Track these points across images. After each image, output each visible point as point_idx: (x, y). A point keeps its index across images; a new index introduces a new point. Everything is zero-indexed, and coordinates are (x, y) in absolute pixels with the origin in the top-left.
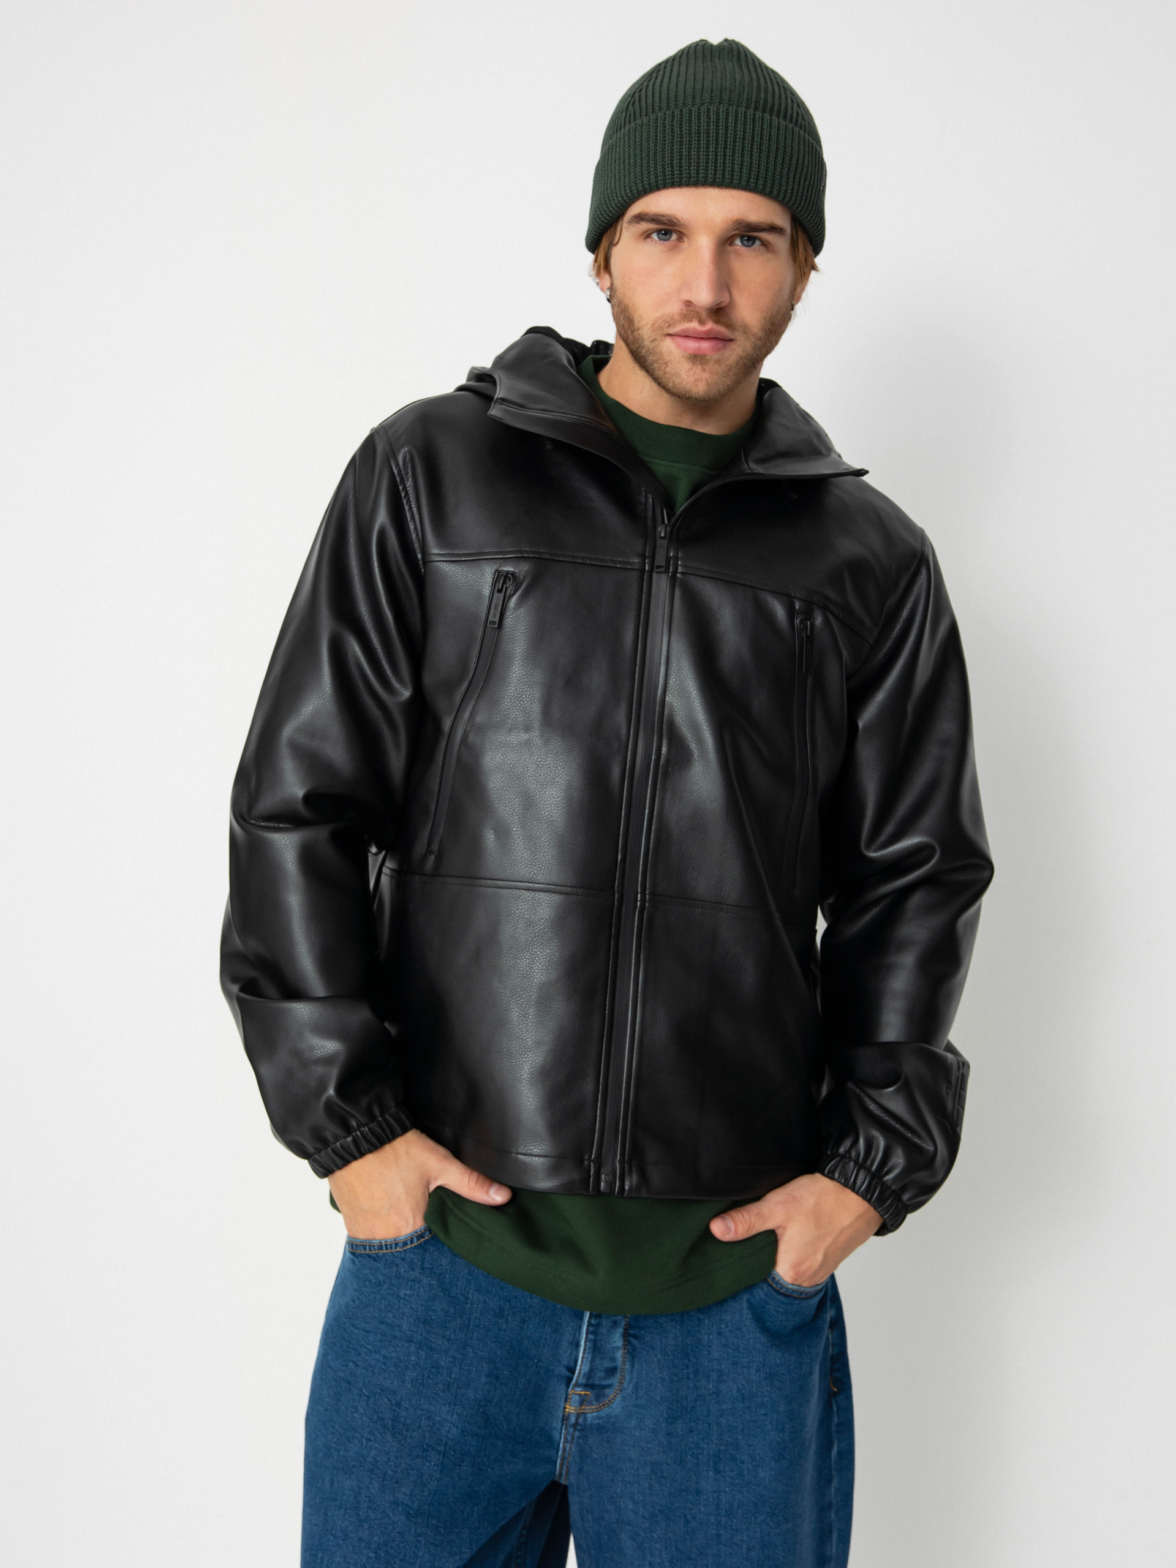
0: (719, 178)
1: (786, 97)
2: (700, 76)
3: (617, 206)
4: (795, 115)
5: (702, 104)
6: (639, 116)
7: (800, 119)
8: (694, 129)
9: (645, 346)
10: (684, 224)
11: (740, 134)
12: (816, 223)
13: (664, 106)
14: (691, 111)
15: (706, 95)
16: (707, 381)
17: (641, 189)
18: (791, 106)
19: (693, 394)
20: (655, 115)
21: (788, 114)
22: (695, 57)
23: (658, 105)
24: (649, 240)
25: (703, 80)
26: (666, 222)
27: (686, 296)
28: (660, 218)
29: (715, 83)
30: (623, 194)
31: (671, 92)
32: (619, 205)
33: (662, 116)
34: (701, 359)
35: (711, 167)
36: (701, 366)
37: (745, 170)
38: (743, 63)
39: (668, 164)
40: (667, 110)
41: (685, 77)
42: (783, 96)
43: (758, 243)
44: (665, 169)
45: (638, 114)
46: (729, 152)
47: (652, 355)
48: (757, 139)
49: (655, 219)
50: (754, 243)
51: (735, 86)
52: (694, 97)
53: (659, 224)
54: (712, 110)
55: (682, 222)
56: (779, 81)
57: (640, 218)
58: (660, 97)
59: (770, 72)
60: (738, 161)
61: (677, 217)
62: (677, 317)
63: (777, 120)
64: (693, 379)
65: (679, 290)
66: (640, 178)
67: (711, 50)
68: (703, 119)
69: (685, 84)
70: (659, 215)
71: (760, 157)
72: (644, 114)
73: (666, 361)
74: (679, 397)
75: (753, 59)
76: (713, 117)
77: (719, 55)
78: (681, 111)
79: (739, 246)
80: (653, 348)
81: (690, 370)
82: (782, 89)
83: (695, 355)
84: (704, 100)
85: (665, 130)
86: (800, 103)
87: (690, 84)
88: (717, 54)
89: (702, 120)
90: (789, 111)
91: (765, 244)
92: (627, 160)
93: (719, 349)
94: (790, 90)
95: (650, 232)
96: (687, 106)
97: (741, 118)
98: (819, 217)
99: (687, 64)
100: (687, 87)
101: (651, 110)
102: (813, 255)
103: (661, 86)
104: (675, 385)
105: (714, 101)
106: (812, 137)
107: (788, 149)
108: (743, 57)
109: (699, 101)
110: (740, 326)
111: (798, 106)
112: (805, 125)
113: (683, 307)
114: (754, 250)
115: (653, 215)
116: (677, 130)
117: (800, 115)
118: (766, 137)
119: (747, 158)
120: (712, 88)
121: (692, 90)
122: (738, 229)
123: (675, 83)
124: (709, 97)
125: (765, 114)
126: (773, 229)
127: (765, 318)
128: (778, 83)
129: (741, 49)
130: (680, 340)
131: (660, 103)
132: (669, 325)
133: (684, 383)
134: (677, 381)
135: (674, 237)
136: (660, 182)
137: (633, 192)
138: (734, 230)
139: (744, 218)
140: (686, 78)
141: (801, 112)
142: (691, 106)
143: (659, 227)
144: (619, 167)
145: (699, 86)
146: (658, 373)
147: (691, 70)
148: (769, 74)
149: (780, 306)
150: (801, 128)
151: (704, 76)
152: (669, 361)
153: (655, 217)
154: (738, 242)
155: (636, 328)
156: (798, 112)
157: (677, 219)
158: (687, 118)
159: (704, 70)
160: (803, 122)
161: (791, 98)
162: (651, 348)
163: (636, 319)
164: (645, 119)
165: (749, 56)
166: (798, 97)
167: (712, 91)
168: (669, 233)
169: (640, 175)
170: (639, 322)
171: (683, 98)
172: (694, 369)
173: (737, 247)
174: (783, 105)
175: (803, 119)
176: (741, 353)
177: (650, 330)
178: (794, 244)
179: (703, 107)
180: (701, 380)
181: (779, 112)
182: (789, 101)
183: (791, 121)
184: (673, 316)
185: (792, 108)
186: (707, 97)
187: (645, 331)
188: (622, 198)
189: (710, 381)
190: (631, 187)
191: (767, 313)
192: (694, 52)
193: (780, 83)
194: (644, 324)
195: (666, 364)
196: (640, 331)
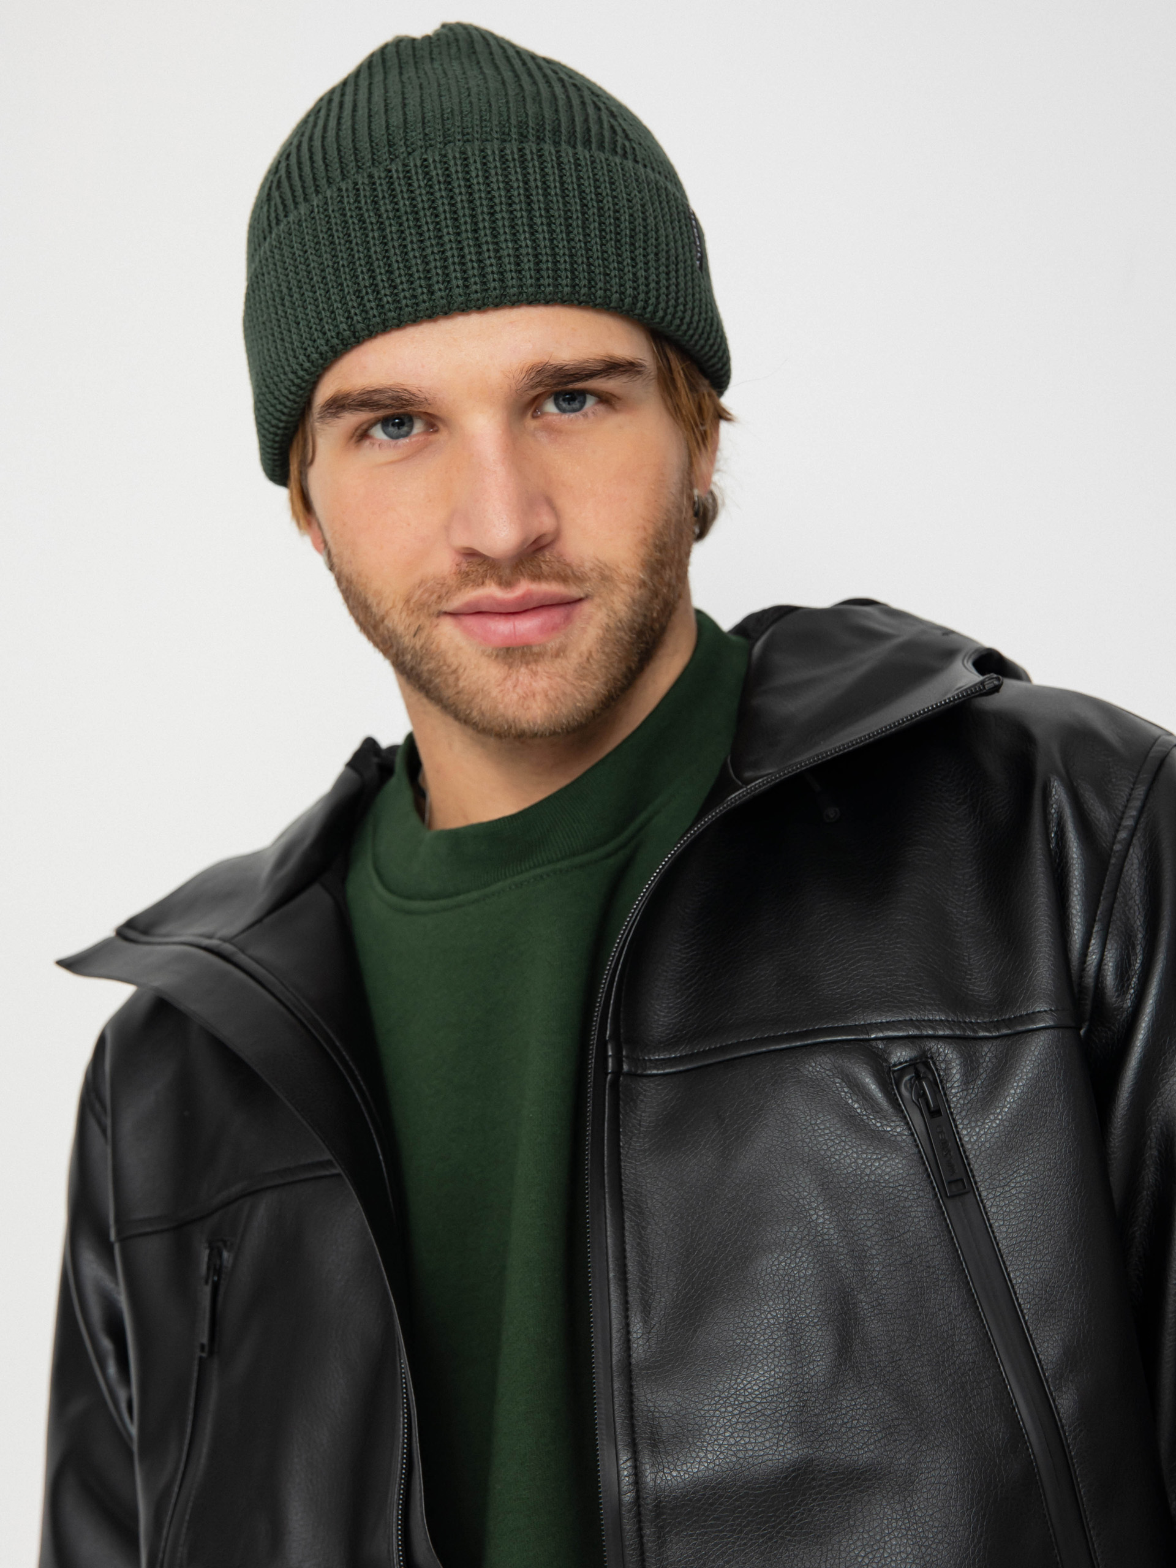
0: (476, 292)
1: (583, 103)
2: (396, 101)
3: (291, 393)
4: (607, 134)
5: (409, 154)
6: (292, 207)
7: (620, 140)
8: (404, 204)
9: (407, 648)
10: (426, 399)
11: (500, 195)
12: (703, 333)
13: (336, 174)
14: (390, 171)
15: (414, 134)
16: (546, 696)
17: (324, 348)
18: (595, 117)
19: (525, 726)
20: (320, 196)
21: (593, 133)
22: (384, 67)
23: (324, 174)
24: (367, 443)
25: (404, 105)
26: (388, 402)
27: (462, 539)
28: (376, 397)
29: (428, 106)
30: (296, 367)
31: (344, 143)
32: (293, 389)
33: (335, 195)
34: (523, 655)
35: (456, 275)
36: (527, 668)
37: (527, 265)
38: (483, 58)
39: (365, 287)
40: (343, 179)
41: (366, 111)
42: (576, 102)
43: (590, 401)
44: (362, 298)
45: (289, 202)
46: (485, 236)
47: (425, 660)
48: (538, 196)
49: (366, 401)
50: (583, 403)
51: (471, 103)
52: (391, 144)
53: (378, 409)
54: (431, 161)
55: (422, 396)
56: (563, 76)
57: (339, 405)
58: (324, 158)
59: (543, 64)
60: (507, 249)
61: (408, 388)
62: (452, 581)
63: (570, 151)
64: (515, 697)
65: (447, 528)
66: (319, 328)
67: (414, 48)
68: (419, 180)
69: (370, 122)
70: (369, 392)
71: (552, 232)
72: (301, 199)
73: (454, 667)
74: (500, 735)
75: (502, 48)
76: (436, 172)
77: (431, 53)
78: (371, 176)
79: (553, 414)
80: (422, 647)
81: (505, 679)
82: (571, 89)
83: (508, 649)
84: (412, 144)
85: (346, 222)
86: (614, 109)
87: (379, 122)
88: (426, 54)
89: (416, 185)
90: (594, 129)
91: (606, 400)
92: (287, 298)
93: (555, 628)
94: (589, 88)
95: (365, 427)
96: (380, 163)
97: (494, 163)
98: (706, 320)
99: (370, 84)
100: (373, 127)
101: (313, 188)
102: (714, 393)
103: (324, 138)
104: (483, 714)
105: (433, 142)
106: (653, 169)
107: (608, 203)
108: (480, 47)
109: (403, 149)
110: (592, 570)
111: (613, 115)
112: (634, 149)
113: (458, 559)
114: (585, 415)
115: (359, 394)
116: (371, 218)
117: (619, 130)
118: (555, 190)
119: (524, 239)
120: (423, 118)
121: (384, 132)
122: (539, 384)
123: (349, 123)
124: (421, 136)
125: (542, 145)
126: (613, 367)
127: (643, 542)
128: (561, 80)
129: (474, 32)
130: (471, 622)
131: (327, 170)
132: (439, 597)
133: (501, 706)
134: (486, 705)
135: (418, 427)
136: (359, 326)
137: (310, 359)
138: (533, 387)
139: (546, 359)
140: (370, 110)
141: (620, 125)
142: (388, 162)
143: (381, 413)
144: (277, 313)
145: (396, 119)
146: (448, 693)
147: (378, 93)
148: (540, 68)
149: (668, 510)
150: (625, 156)
151: (404, 99)
152: (460, 665)
153: (365, 397)
154: (550, 407)
155: (378, 618)
156: (612, 127)
157: (410, 393)
158: (385, 188)
159: (403, 87)
160: (627, 144)
161: (594, 103)
162: (418, 647)
163: (372, 600)
164: (303, 209)
165: (492, 42)
166: (610, 98)
167: (424, 123)
168: (406, 420)
169: (317, 321)
170: (378, 604)
171: (369, 149)
172: (514, 676)
173: (550, 418)
174: (579, 120)
175: (627, 136)
176: (606, 620)
177: (404, 615)
178: (666, 383)
179: (411, 159)
180: (534, 695)
181: (573, 134)
182: (591, 110)
183: (601, 147)
184: (444, 578)
185: (600, 121)
186: (416, 136)
187: (396, 617)
188: (294, 372)
189: (552, 694)
190: (306, 349)
191: (645, 529)
192: (380, 61)
193: (566, 78)
194: (390, 605)
195: (455, 672)
196: (386, 622)
